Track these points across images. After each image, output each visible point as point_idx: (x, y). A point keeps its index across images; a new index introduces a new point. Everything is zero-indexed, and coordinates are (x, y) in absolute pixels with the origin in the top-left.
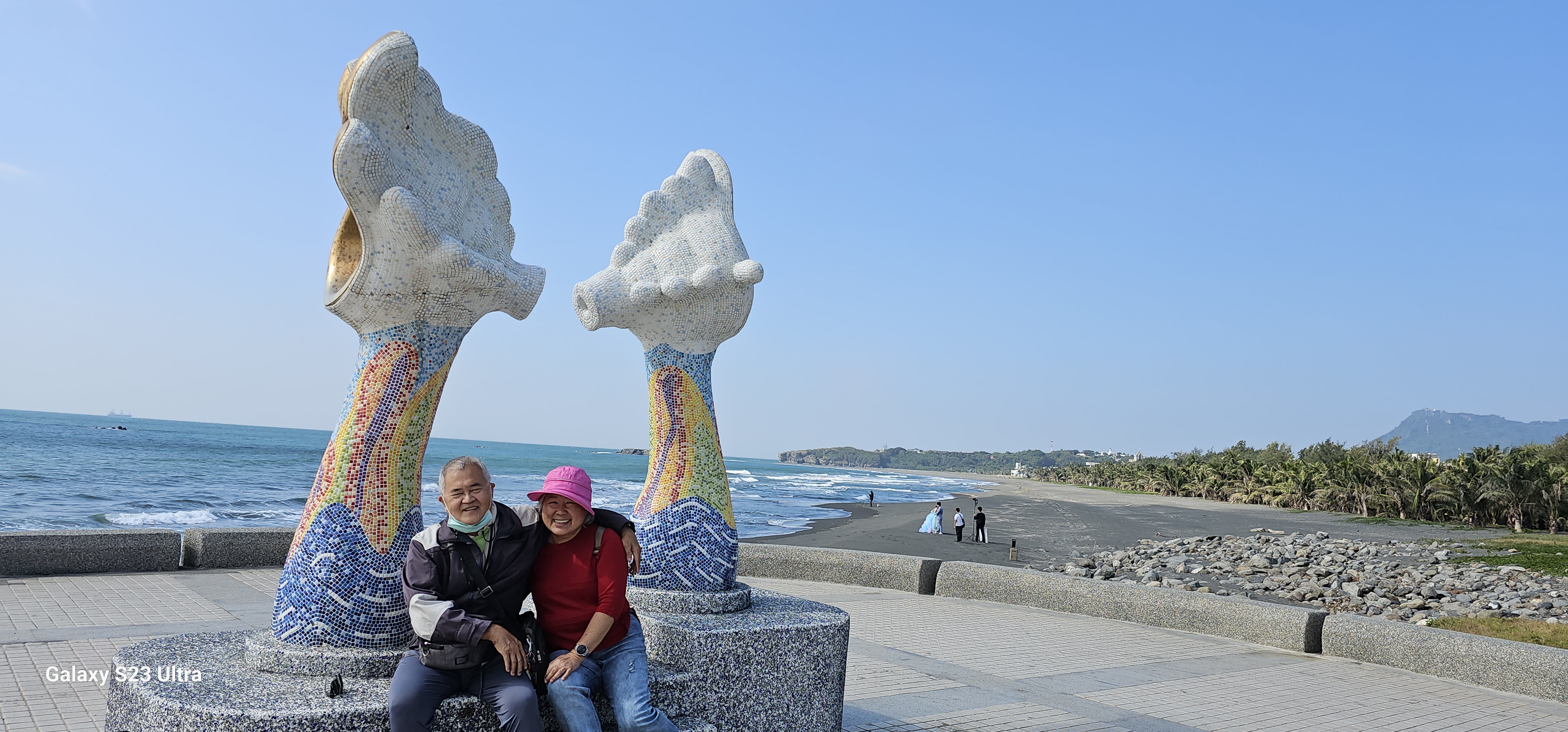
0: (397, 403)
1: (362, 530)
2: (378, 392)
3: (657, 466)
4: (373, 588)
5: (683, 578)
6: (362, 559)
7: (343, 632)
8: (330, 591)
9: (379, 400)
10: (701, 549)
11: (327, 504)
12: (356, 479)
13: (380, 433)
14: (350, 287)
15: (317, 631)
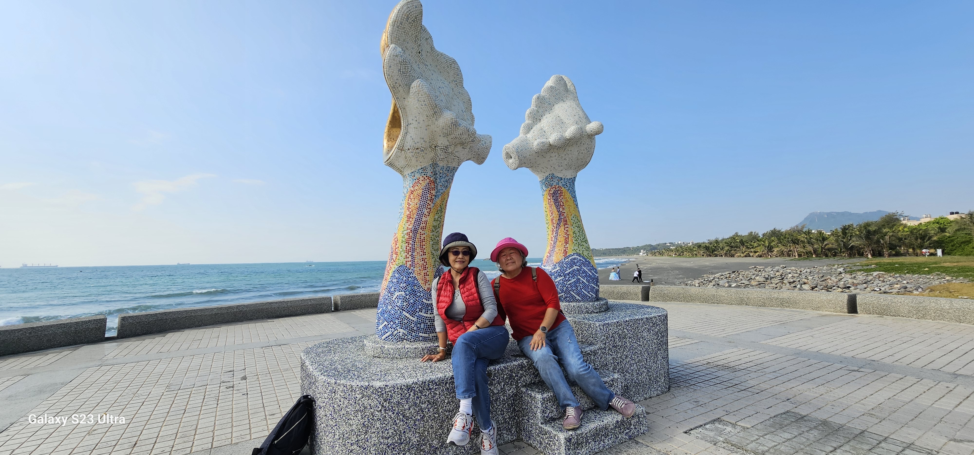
0: (427, 209)
1: (416, 279)
2: (417, 204)
3: (553, 239)
4: (426, 309)
5: (576, 296)
6: (418, 294)
7: (413, 334)
8: (404, 312)
9: (417, 209)
10: (583, 280)
11: (397, 266)
12: (410, 252)
13: (419, 226)
14: (397, 147)
15: (400, 334)
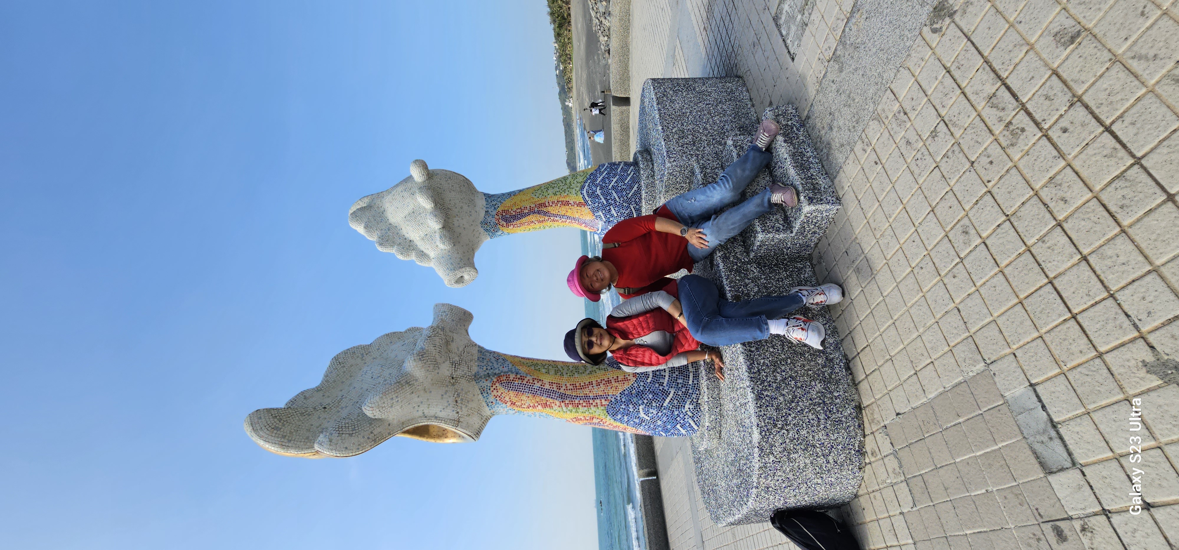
0: (534, 384)
1: (622, 392)
2: (529, 397)
3: (564, 220)
4: (660, 378)
5: (633, 191)
6: (642, 388)
7: (690, 391)
8: (665, 405)
9: (534, 396)
10: (613, 182)
11: (608, 417)
12: (589, 401)
13: (556, 391)
14: (455, 428)
15: (691, 408)
